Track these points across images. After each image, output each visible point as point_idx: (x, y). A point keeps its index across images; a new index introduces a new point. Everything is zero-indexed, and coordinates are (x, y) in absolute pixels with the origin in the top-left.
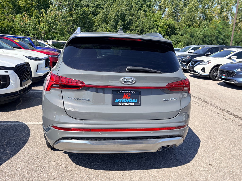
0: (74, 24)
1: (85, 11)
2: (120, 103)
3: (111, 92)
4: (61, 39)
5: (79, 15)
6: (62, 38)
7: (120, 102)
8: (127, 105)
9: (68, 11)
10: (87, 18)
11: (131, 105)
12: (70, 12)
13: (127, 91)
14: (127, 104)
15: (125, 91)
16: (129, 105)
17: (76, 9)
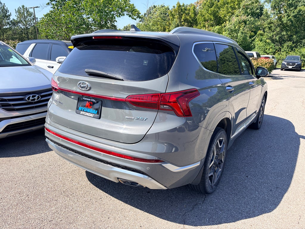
0: (282, 30)
1: (301, 10)
2: (82, 112)
3: (77, 98)
4: (261, 49)
5: (290, 17)
6: (263, 48)
7: (82, 110)
8: (87, 116)
9: (276, 14)
10: (303, 20)
11: (91, 117)
12: (279, 15)
13: (90, 98)
14: (87, 114)
15: (87, 98)
16: (89, 116)
17: (287, 10)
